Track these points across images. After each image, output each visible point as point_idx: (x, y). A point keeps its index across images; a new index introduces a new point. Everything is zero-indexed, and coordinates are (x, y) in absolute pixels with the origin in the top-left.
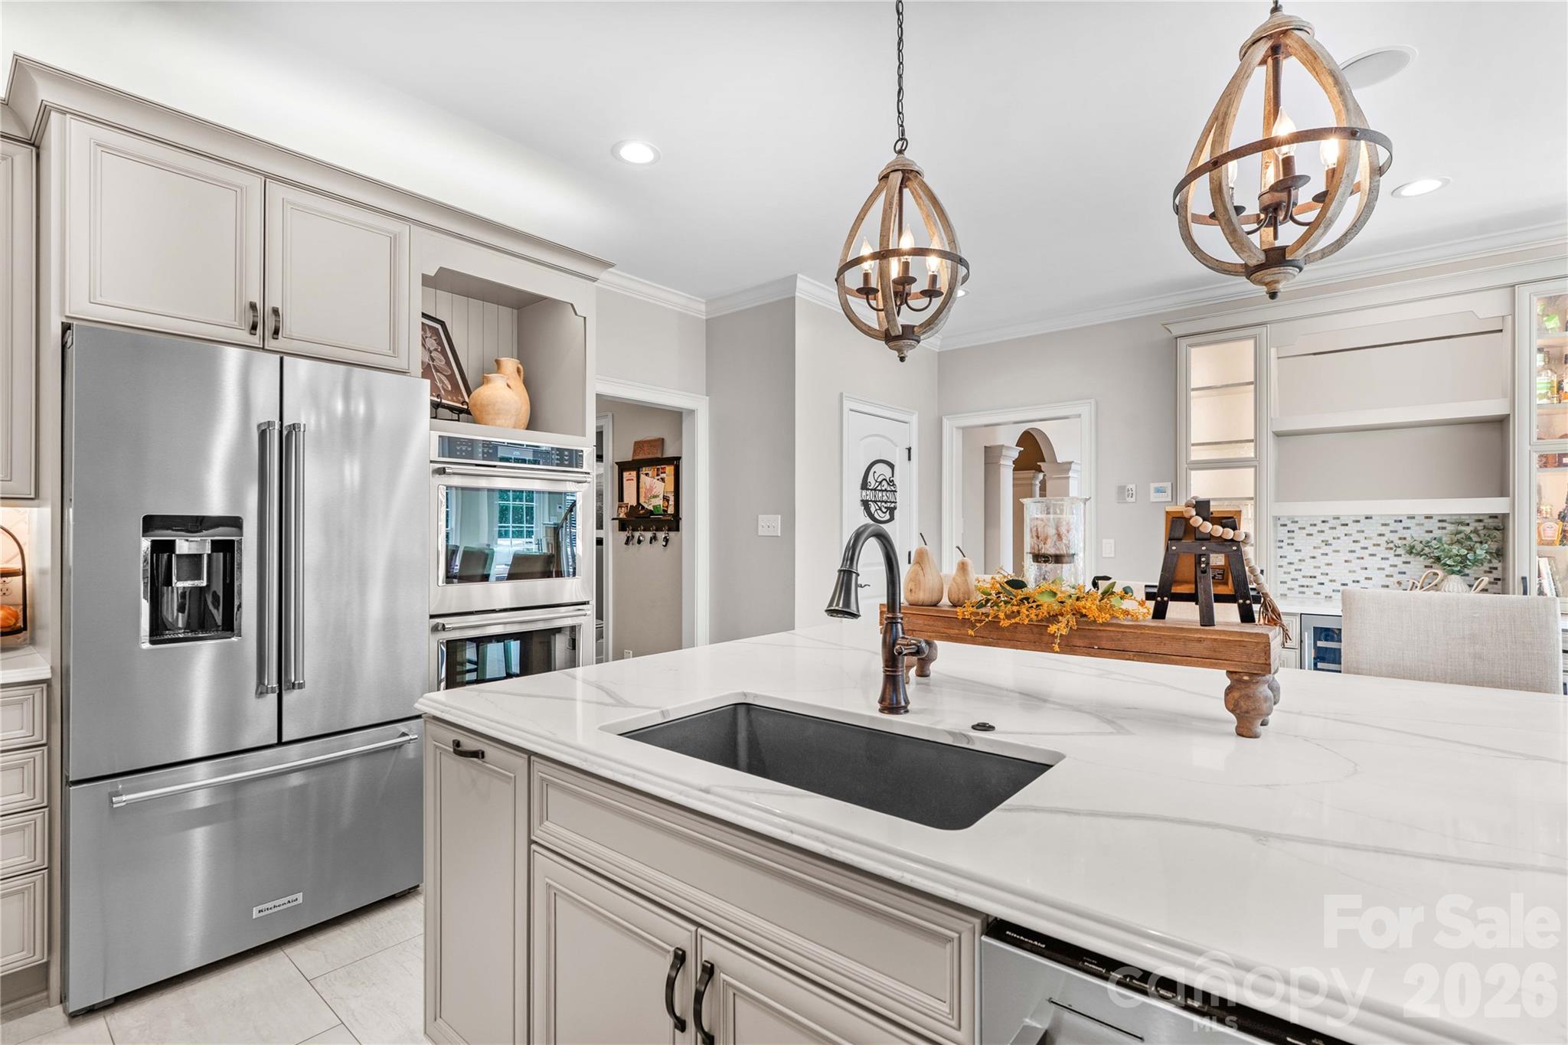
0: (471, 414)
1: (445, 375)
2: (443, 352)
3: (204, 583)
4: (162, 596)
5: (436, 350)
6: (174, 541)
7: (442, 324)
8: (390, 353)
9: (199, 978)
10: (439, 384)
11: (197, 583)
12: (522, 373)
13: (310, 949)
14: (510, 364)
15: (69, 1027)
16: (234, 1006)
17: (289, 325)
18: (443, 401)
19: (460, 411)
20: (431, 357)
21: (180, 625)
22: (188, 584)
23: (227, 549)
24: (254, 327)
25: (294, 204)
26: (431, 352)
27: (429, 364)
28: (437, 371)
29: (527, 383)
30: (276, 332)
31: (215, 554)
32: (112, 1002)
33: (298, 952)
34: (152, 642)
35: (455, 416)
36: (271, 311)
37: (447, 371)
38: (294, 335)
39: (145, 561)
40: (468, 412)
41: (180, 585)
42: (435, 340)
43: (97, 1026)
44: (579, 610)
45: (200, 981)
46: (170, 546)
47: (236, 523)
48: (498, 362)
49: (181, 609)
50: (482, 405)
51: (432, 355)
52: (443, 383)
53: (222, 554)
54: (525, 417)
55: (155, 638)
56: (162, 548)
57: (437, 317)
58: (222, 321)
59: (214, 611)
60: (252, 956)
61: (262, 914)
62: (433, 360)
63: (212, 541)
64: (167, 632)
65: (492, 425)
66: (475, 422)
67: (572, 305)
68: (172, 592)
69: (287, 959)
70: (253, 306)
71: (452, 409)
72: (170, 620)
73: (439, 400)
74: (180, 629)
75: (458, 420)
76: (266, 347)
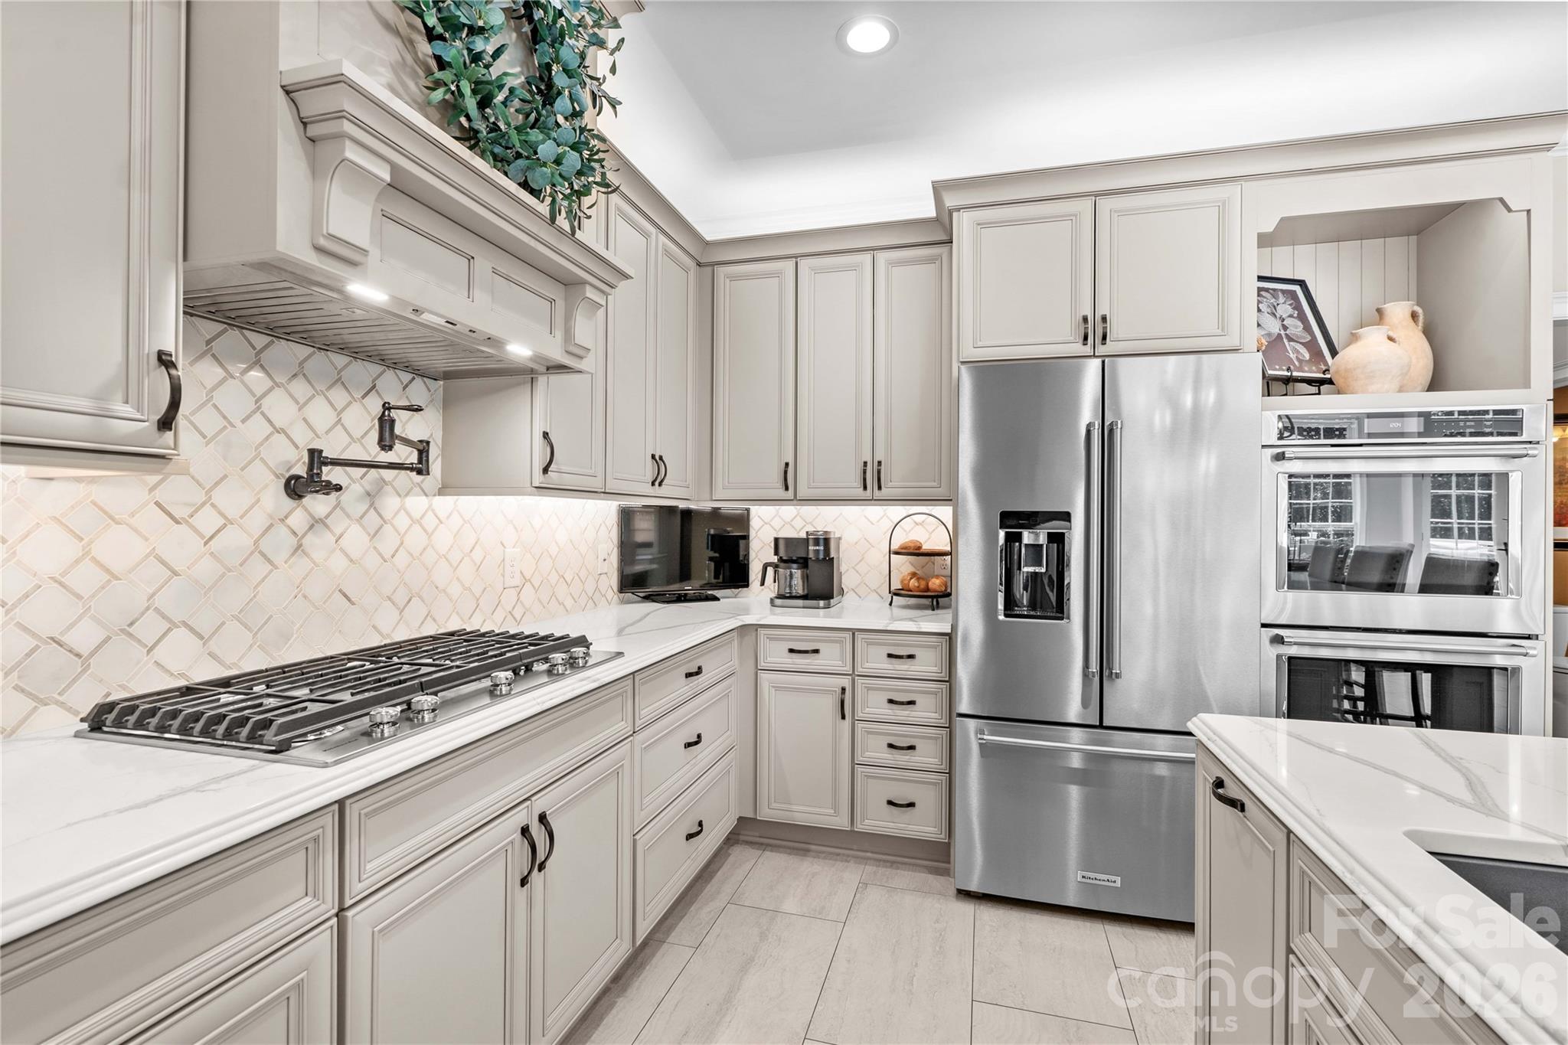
0: (1334, 384)
1: (1301, 343)
2: (1302, 317)
3: (1043, 570)
4: (1013, 577)
5: (1291, 316)
6: (1021, 533)
7: (1302, 283)
8: (1219, 332)
9: (1037, 911)
10: (1292, 355)
11: (1038, 570)
12: (1421, 318)
13: (1125, 937)
14: (1399, 311)
15: (955, 900)
16: (1054, 951)
17: (1115, 330)
18: (1295, 374)
19: (1321, 382)
20: (1283, 326)
21: (1025, 603)
22: (1031, 569)
23: (1058, 539)
24: (1086, 338)
25: (1119, 211)
26: (1283, 320)
27: (1279, 335)
28: (1290, 339)
29: (1428, 332)
30: (1104, 338)
31: (1051, 545)
32: (981, 895)
33: (1114, 931)
34: (1006, 616)
35: (1314, 390)
36: (1100, 319)
37: (1304, 338)
38: (1120, 336)
39: (1001, 551)
40: (1330, 382)
41: (1025, 569)
42: (1290, 305)
43: (968, 908)
44: (1514, 645)
45: (1037, 914)
46: (1018, 537)
47: (1066, 517)
48: (1379, 311)
49: (1025, 588)
50: (1347, 370)
51: (1285, 323)
52: (1298, 352)
53: (1056, 545)
54: (1426, 376)
55: (1009, 612)
56: (1013, 538)
57: (1296, 278)
58: (1061, 339)
59: (1050, 594)
60: (1079, 915)
61: (1084, 880)
62: (1285, 328)
63: (1048, 533)
64: (1016, 608)
65: (1363, 392)
66: (1339, 393)
67: (1501, 200)
68: (1020, 573)
69: (1104, 935)
70: (1085, 319)
71: (1310, 381)
72: (1018, 596)
73: (1289, 374)
74: (1025, 606)
75: (1319, 394)
76: (1096, 354)
